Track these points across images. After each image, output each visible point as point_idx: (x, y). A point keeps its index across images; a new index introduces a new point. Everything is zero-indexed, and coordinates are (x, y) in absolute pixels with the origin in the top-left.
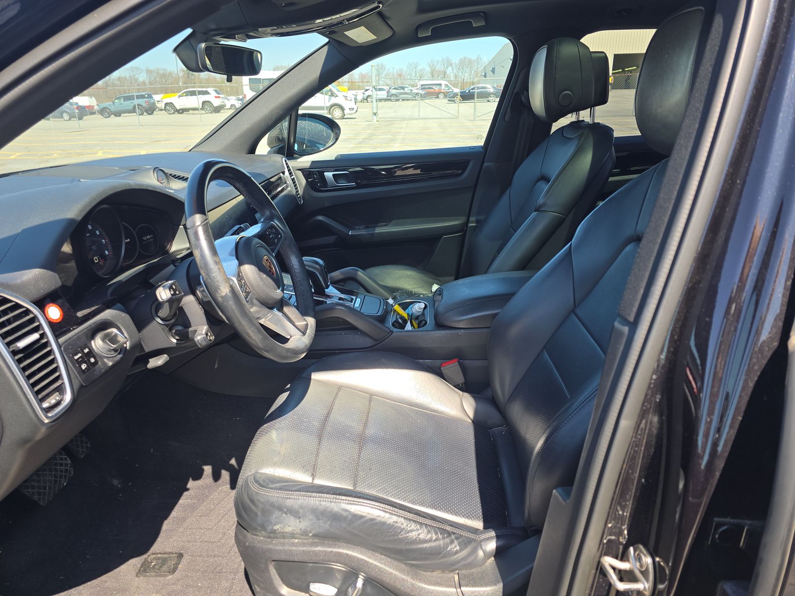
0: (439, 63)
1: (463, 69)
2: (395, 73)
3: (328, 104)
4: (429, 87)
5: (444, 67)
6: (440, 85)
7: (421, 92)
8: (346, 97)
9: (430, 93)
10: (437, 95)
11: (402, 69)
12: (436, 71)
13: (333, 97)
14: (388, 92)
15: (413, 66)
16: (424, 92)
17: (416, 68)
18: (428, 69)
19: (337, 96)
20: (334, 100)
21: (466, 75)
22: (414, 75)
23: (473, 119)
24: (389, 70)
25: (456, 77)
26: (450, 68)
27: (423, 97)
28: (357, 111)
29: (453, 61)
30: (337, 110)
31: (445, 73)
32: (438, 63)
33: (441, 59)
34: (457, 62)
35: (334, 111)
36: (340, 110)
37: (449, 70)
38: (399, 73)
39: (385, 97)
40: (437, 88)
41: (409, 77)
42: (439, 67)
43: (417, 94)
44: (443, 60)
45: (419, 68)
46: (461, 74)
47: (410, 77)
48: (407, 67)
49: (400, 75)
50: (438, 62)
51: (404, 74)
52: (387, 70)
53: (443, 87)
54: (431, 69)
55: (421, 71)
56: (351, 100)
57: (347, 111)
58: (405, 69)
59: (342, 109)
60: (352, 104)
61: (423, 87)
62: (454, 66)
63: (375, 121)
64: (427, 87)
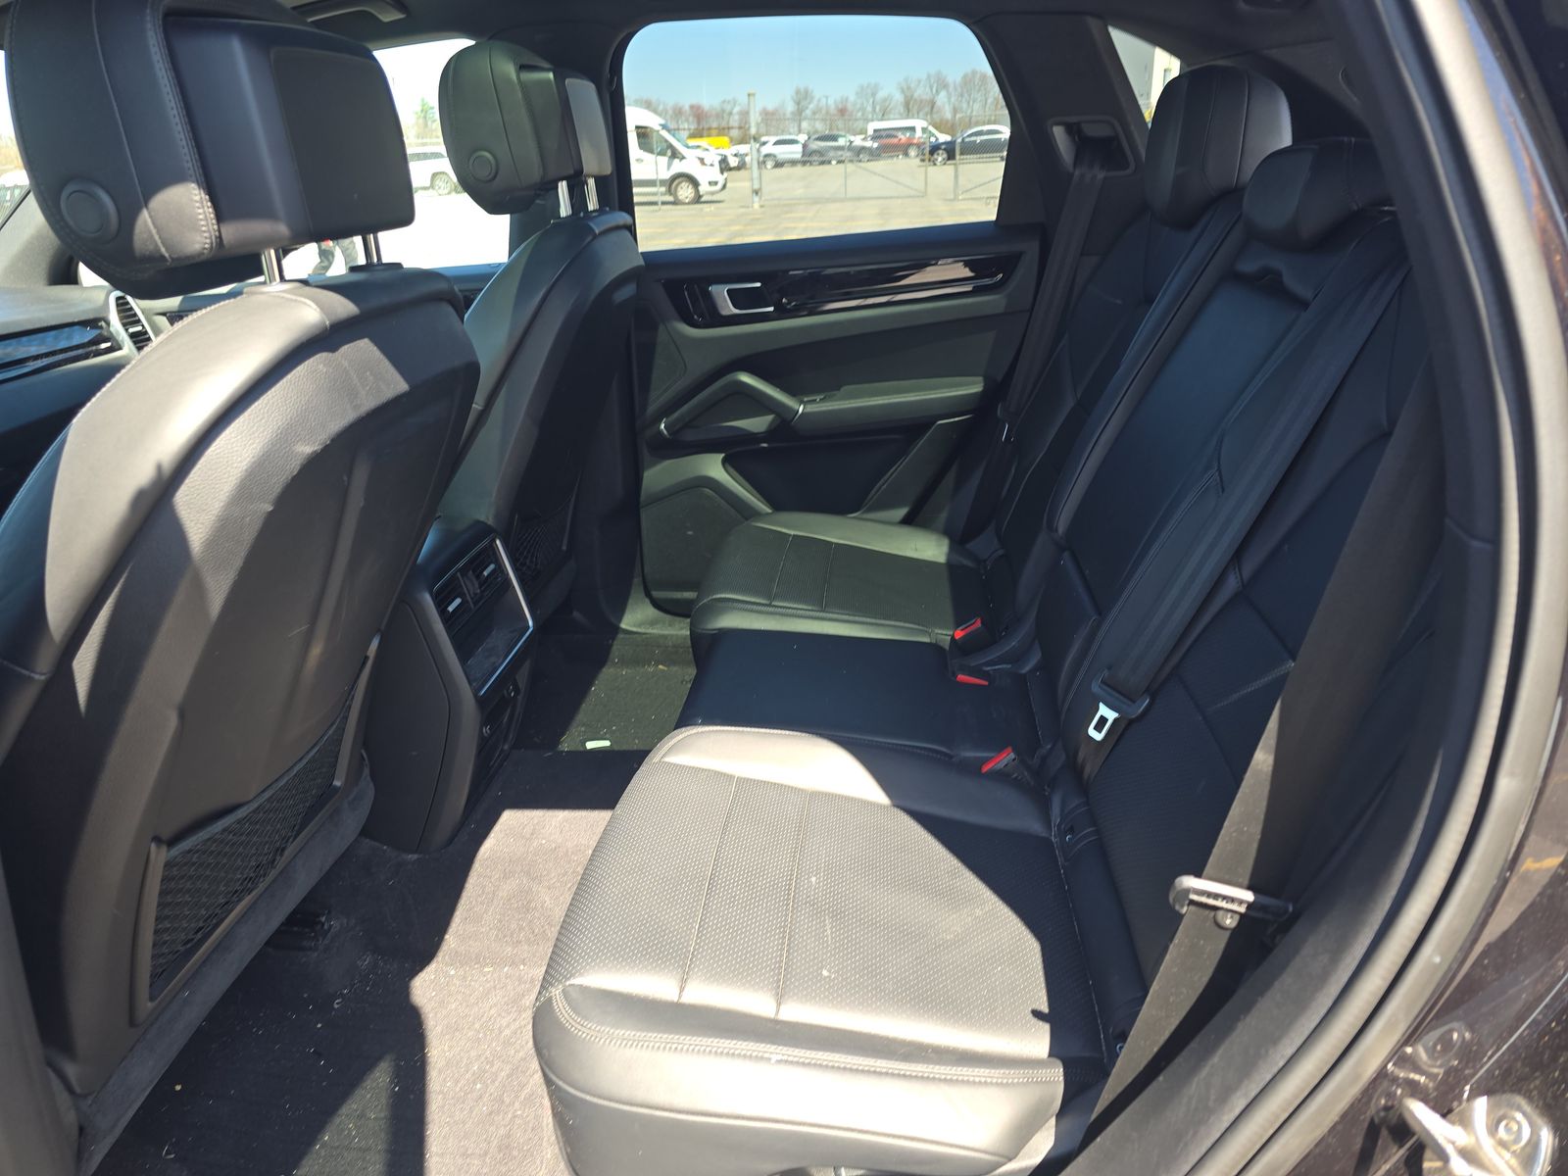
0: (922, 83)
1: (970, 96)
2: (833, 107)
3: (666, 175)
4: (890, 133)
5: (932, 90)
6: (913, 129)
7: (869, 144)
8: (702, 161)
9: (889, 145)
10: (904, 149)
11: (847, 99)
12: (916, 100)
13: (676, 161)
14: (805, 146)
15: (869, 91)
16: (876, 145)
17: (874, 95)
18: (899, 97)
19: (683, 158)
20: (678, 167)
21: (976, 106)
22: (869, 109)
23: (952, 197)
24: (819, 100)
25: (955, 111)
26: (943, 94)
27: (874, 155)
28: (724, 187)
29: (950, 80)
30: (684, 185)
31: (933, 104)
32: (918, 85)
33: (924, 77)
34: (959, 79)
35: (679, 189)
36: (691, 186)
37: (942, 99)
38: (840, 107)
39: (798, 156)
40: (903, 137)
41: (860, 114)
42: (921, 93)
43: (863, 149)
44: (929, 77)
45: (881, 95)
46: (965, 106)
47: (863, 115)
48: (857, 93)
49: (842, 111)
50: (919, 81)
51: (850, 107)
52: (815, 102)
53: (919, 133)
54: (906, 97)
55: (885, 100)
56: (712, 165)
57: (704, 188)
58: (852, 98)
59: (695, 183)
60: (714, 173)
61: (878, 135)
62: (951, 89)
63: (756, 206)
64: (884, 134)
